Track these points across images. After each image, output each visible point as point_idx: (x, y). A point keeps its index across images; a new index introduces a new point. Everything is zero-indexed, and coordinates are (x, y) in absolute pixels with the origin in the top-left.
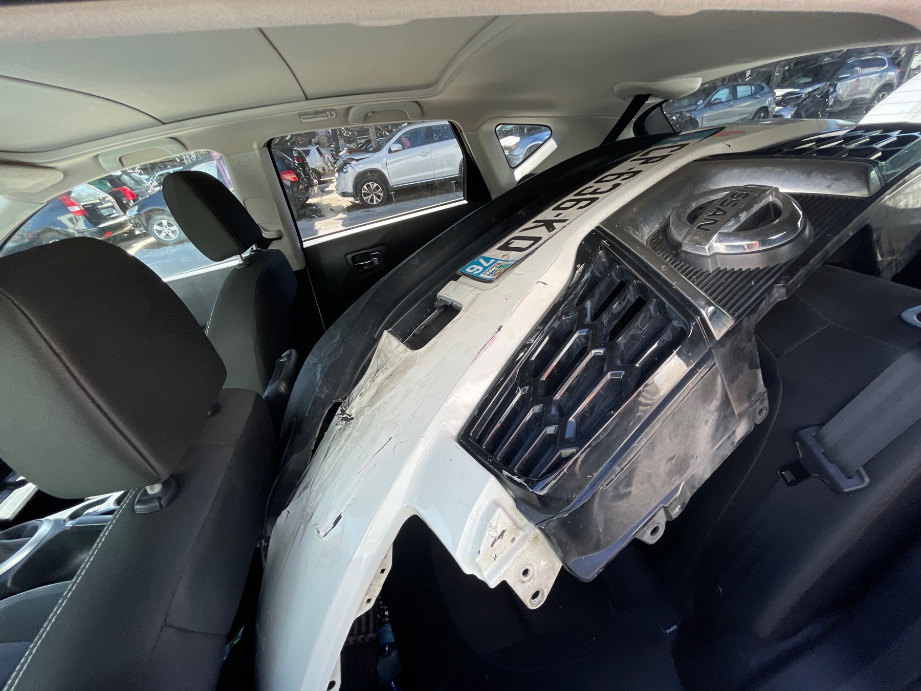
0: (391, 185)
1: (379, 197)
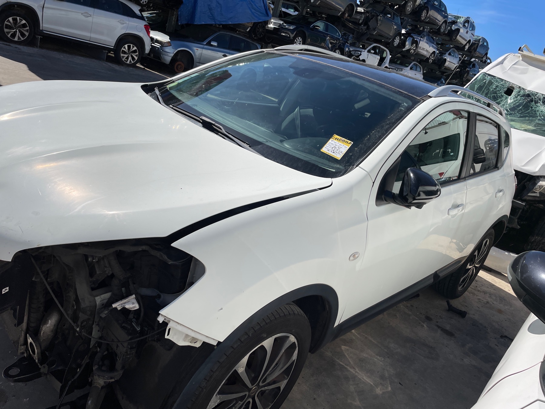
0: (41, 29)
1: (23, 35)
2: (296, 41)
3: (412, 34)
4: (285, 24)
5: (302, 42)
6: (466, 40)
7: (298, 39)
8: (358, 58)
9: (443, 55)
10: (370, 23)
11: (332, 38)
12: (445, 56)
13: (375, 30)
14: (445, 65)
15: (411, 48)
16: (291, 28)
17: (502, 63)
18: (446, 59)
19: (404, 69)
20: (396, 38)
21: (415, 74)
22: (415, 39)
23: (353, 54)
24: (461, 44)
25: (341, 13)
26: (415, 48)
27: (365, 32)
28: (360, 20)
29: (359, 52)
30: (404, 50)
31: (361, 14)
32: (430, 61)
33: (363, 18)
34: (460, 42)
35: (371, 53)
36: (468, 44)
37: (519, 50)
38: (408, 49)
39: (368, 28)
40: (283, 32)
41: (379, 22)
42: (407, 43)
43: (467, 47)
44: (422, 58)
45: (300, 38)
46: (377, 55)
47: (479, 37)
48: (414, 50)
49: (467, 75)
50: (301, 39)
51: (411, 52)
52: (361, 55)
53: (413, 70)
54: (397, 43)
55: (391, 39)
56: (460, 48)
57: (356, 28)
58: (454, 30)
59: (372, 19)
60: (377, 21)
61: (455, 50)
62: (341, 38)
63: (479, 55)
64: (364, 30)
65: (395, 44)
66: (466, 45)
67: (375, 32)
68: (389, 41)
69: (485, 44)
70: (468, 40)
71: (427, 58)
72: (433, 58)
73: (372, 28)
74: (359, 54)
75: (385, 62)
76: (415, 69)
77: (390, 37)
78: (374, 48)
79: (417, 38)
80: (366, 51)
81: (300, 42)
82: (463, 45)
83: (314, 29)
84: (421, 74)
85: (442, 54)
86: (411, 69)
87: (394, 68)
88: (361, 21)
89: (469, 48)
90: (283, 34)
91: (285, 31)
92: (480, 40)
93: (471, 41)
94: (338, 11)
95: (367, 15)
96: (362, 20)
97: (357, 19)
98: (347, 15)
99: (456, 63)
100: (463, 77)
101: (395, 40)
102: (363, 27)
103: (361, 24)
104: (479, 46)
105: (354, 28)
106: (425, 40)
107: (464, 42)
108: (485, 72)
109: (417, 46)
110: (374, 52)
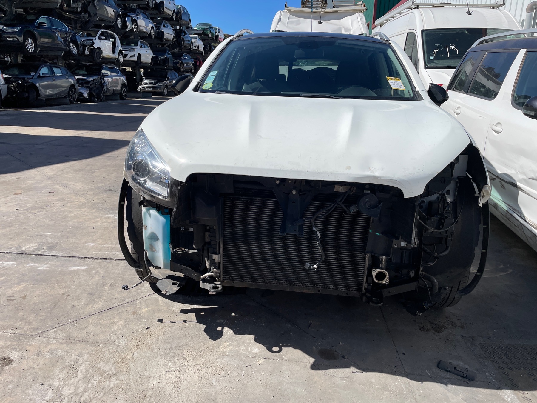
2: (27, 44)
3: (128, 14)
4: (6, 27)
5: (33, 42)
6: (172, 11)
7: (28, 40)
8: (93, 47)
9: (160, 29)
10: (89, 10)
11: (61, 31)
12: (162, 29)
13: (96, 16)
14: (165, 37)
15: (133, 27)
16: (16, 30)
17: (281, 20)
18: (163, 31)
19: (136, 49)
20: (118, 20)
21: (146, 51)
22: (134, 18)
23: (86, 44)
24: (169, 15)
25: (59, 4)
26: (136, 27)
27: (88, 19)
28: (78, 8)
29: (91, 41)
30: (127, 30)
31: (77, 2)
32: (152, 36)
33: (80, 6)
34: (167, 13)
35: (103, 39)
36: (174, 14)
37: (285, 7)
38: (131, 28)
39: (90, 15)
40: (9, 37)
41: (97, 7)
42: (128, 23)
43: (174, 17)
44: (145, 35)
45: (29, 39)
46: (108, 40)
47: (179, 5)
48: (136, 28)
49: (184, 42)
50: (31, 40)
51: (134, 31)
52: (94, 43)
53: (142, 48)
54: (121, 25)
55: (114, 22)
56: (169, 19)
57: (77, 18)
58: (159, 3)
59: (89, 5)
60: (95, 6)
61: (166, 22)
62: (69, 31)
63: (185, 22)
64: (87, 18)
65: (119, 26)
66: (173, 15)
67: (97, 18)
68: (113, 25)
69: (185, 11)
70: (173, 10)
71: (149, 34)
72: (154, 33)
73: (93, 14)
74: (92, 43)
75: (117, 46)
76: (144, 47)
77: (112, 20)
78: (102, 34)
79: (134, 16)
80: (97, 38)
81: (31, 43)
82: (170, 16)
83: (40, 25)
84: (149, 50)
85: (158, 27)
86: (141, 47)
87: (126, 50)
88: (79, 10)
89: (176, 17)
90: (9, 39)
91: (11, 36)
92: (180, 8)
93: (176, 11)
94: (56, 3)
95: (83, 3)
96: (80, 8)
97: (74, 8)
98: (65, 6)
99: (172, 34)
100: (182, 45)
101: (118, 22)
102: (85, 15)
103: (81, 12)
104: (182, 14)
105: (75, 17)
106: (141, 18)
107: (171, 13)
108: (275, 29)
109: (137, 24)
110: (104, 38)
